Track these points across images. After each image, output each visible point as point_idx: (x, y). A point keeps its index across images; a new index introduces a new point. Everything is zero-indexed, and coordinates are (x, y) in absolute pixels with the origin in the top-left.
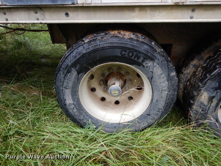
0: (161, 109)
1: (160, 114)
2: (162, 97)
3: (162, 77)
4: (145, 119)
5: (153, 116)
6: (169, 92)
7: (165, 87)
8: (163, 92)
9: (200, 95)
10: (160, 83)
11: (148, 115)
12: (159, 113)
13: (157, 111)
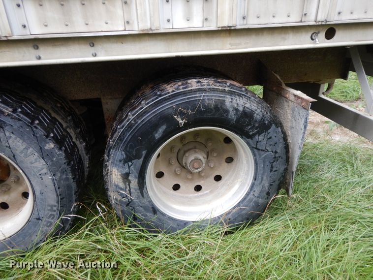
0: (55, 206)
1: (57, 214)
2: (46, 186)
3: (28, 153)
4: (35, 227)
5: (47, 220)
6: (54, 175)
7: (42, 169)
8: (43, 177)
9: (109, 174)
10: (32, 163)
11: (37, 219)
12: (55, 213)
13: (49, 210)
